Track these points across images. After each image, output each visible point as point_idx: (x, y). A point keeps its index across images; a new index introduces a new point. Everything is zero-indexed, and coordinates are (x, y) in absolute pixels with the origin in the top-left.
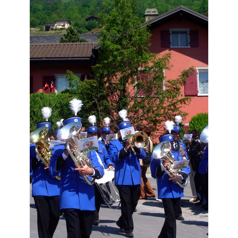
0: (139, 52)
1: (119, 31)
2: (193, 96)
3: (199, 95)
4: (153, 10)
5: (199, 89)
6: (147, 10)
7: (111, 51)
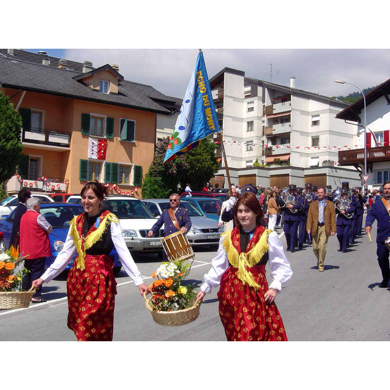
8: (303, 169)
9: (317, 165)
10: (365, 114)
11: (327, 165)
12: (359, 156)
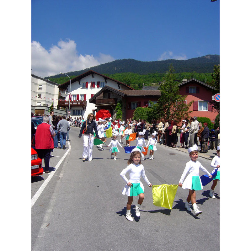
0: (175, 95)
1: (168, 87)
2: (196, 111)
3: (198, 110)
4: (186, 79)
5: (198, 108)
6: (183, 79)
7: (165, 94)
8: (35, 107)
9: (40, 105)
10: (70, 87)
11: (45, 106)
12: (66, 104)
